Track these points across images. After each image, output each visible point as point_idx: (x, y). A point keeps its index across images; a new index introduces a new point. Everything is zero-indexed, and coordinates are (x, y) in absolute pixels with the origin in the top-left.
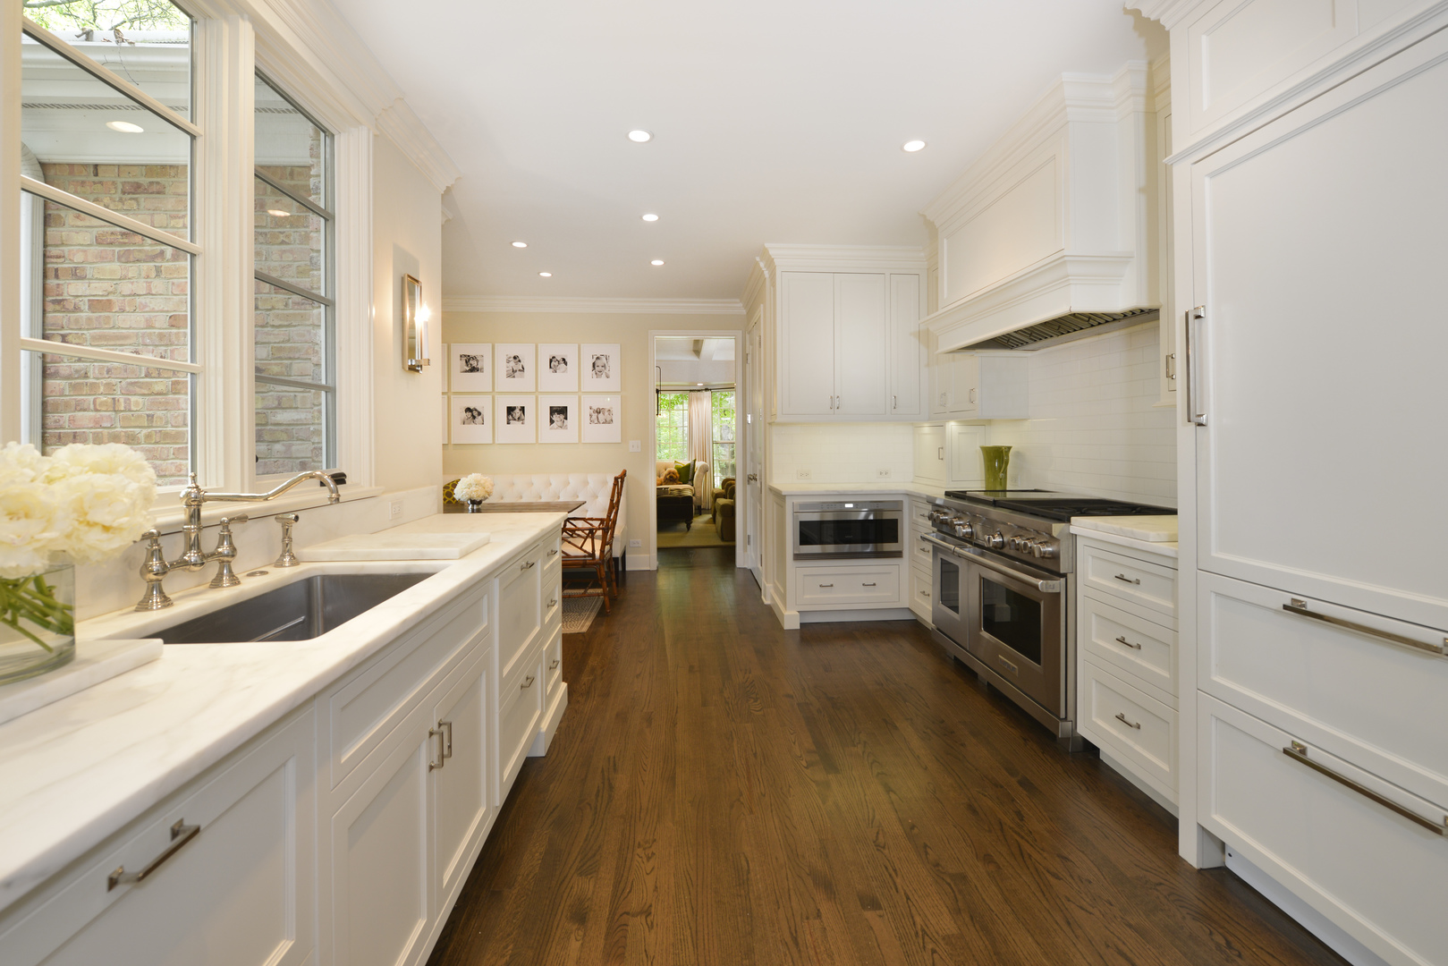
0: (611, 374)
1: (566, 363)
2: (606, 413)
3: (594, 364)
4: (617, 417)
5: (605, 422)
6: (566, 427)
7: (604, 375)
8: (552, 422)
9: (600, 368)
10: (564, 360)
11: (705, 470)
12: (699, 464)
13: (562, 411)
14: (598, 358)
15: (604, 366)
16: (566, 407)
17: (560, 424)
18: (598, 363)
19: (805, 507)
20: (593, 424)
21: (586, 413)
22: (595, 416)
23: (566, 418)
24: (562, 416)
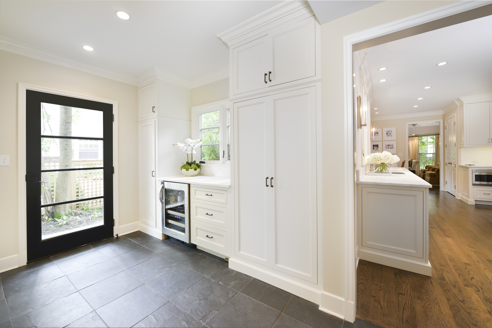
0: (392, 135)
1: (378, 134)
2: (391, 146)
3: (387, 133)
4: (395, 147)
5: (391, 148)
6: (378, 150)
7: (390, 136)
8: (373, 148)
9: (389, 134)
10: (377, 133)
11: (418, 163)
12: (414, 161)
13: (377, 146)
14: (388, 131)
15: (390, 133)
16: (378, 145)
17: (376, 149)
18: (388, 133)
19: (476, 171)
20: (387, 149)
21: (384, 146)
22: (387, 147)
23: (378, 148)
24: (377, 147)
